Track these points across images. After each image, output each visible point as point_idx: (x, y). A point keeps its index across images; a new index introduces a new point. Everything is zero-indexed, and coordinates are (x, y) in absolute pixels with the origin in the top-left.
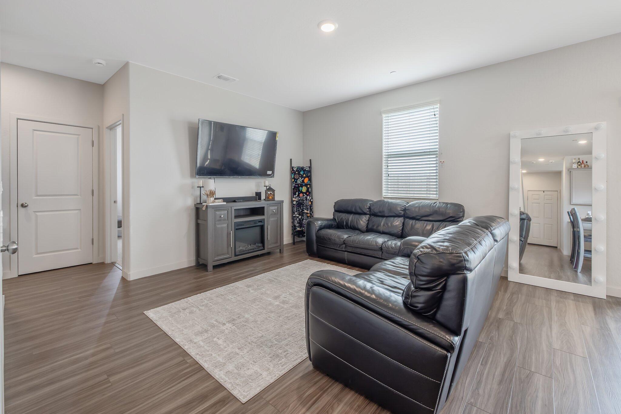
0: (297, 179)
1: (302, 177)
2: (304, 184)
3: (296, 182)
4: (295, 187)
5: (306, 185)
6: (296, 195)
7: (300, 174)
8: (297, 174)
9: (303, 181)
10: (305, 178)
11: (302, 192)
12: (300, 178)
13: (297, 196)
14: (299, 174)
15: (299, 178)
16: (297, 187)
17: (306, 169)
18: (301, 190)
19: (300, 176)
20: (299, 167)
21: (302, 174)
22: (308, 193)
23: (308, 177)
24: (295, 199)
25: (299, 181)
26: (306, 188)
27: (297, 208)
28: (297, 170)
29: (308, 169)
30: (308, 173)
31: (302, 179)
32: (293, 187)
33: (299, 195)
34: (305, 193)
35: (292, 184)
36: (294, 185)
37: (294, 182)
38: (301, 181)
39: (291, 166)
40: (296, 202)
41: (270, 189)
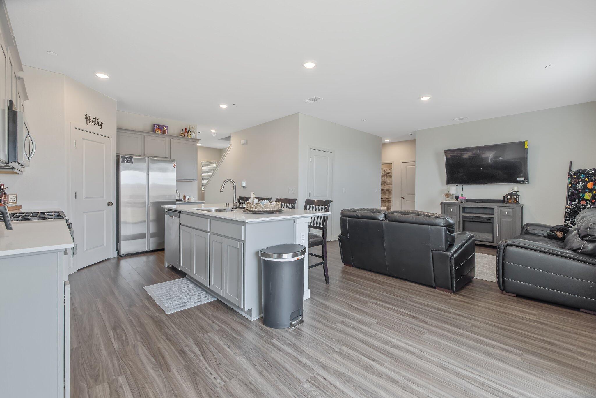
0: (576, 184)
1: (583, 181)
3: (575, 187)
4: (573, 194)
5: (591, 191)
7: (580, 178)
8: (575, 178)
9: (585, 187)
10: (587, 182)
11: (583, 199)
12: (580, 183)
13: (577, 203)
14: (578, 178)
15: (578, 183)
16: (576, 194)
17: (590, 172)
18: (583, 197)
19: (580, 180)
20: (579, 170)
21: (583, 178)
22: (593, 201)
23: (592, 181)
24: (569, 207)
25: (579, 186)
26: (591, 194)
27: (570, 216)
28: (574, 174)
29: (593, 171)
30: (591, 176)
31: (584, 184)
32: (570, 193)
33: (579, 202)
34: (589, 200)
35: (569, 190)
36: (572, 191)
37: (571, 187)
38: (583, 187)
39: (570, 170)
40: (570, 209)
41: (511, 194)
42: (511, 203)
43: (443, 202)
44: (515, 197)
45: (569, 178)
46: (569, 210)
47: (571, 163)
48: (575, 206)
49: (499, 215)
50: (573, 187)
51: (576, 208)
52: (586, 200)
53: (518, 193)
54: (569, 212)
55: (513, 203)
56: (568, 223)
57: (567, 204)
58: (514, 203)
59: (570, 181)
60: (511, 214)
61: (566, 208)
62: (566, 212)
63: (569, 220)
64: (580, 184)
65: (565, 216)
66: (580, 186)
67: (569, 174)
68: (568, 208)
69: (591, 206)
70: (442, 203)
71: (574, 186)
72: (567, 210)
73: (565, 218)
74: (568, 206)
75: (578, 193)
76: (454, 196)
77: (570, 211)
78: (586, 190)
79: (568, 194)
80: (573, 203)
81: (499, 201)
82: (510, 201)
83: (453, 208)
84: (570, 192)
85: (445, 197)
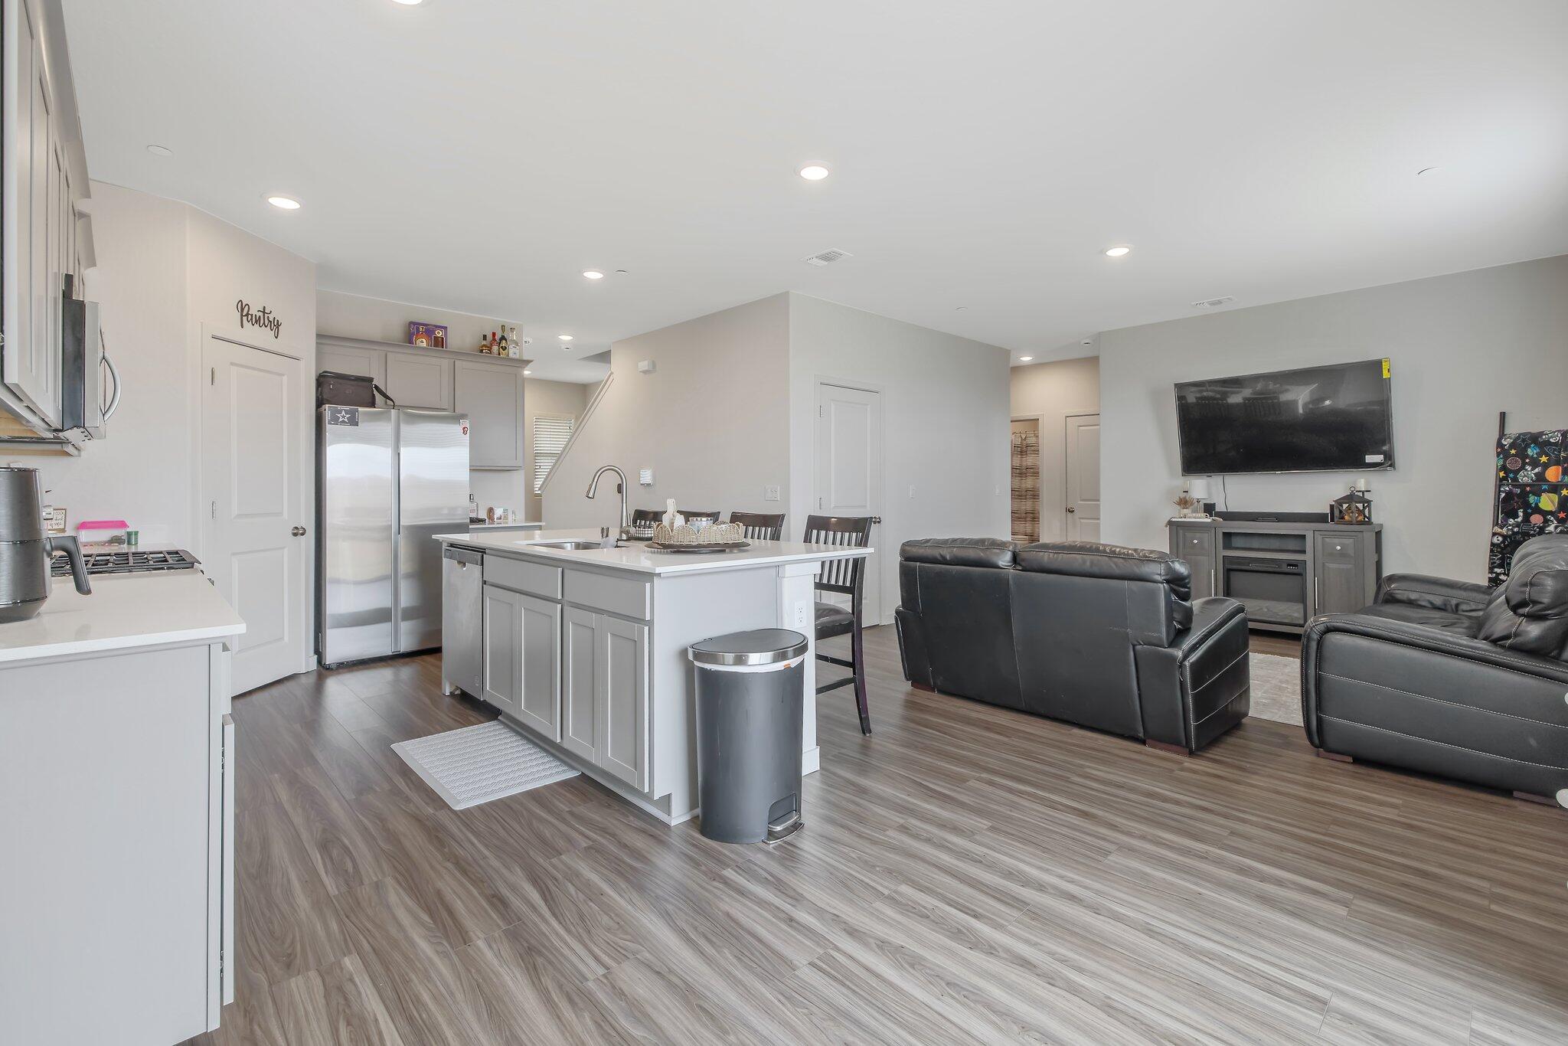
0: (1517, 472)
1: (1535, 463)
2: (1546, 487)
3: (1515, 479)
4: (1509, 494)
5: (1555, 489)
6: (1519, 519)
7: (1527, 456)
8: (1513, 455)
9: (1541, 477)
10: (1546, 466)
11: (1538, 510)
12: (1528, 468)
13: (1522, 522)
14: (1522, 455)
15: (1523, 468)
16: (1519, 496)
17: (1551, 440)
18: (1537, 504)
19: (1527, 461)
20: (1525, 434)
21: (1535, 456)
22: (1562, 515)
23: (1557, 463)
24: (1500, 530)
25: (1525, 476)
26: (1555, 498)
27: (1503, 554)
28: (1512, 446)
29: (1559, 438)
30: (1555, 450)
31: (1536, 470)
32: (1503, 495)
33: (1526, 519)
34: (1551, 513)
35: (1500, 488)
36: (1507, 489)
37: (1505, 479)
38: (1534, 478)
39: (1502, 434)
40: (1505, 537)
41: (1350, 498)
42: (1350, 523)
43: (1173, 520)
44: (1360, 506)
45: (1498, 454)
46: (1500, 538)
47: (1503, 416)
48: (1516, 530)
49: (1319, 554)
50: (1511, 478)
51: (1517, 533)
52: (1544, 513)
53: (1367, 496)
54: (1502, 545)
55: (1354, 522)
56: (1500, 574)
57: (1496, 523)
58: (1357, 522)
59: (1501, 462)
60: (1351, 552)
61: (1494, 534)
62: (1493, 544)
63: (1501, 566)
64: (1526, 470)
65: (1490, 556)
66: (1527, 475)
67: (1500, 445)
68: (1499, 534)
69: (1556, 527)
70: (1170, 523)
71: (1511, 475)
72: (1497, 540)
73: (1490, 559)
74: (1497, 529)
75: (1524, 495)
76: (1202, 503)
77: (1503, 542)
78: (1544, 487)
79: (1497, 497)
80: (1511, 520)
81: (1320, 518)
82: (1346, 517)
83: (1198, 535)
84: (1503, 492)
85: (1178, 507)
